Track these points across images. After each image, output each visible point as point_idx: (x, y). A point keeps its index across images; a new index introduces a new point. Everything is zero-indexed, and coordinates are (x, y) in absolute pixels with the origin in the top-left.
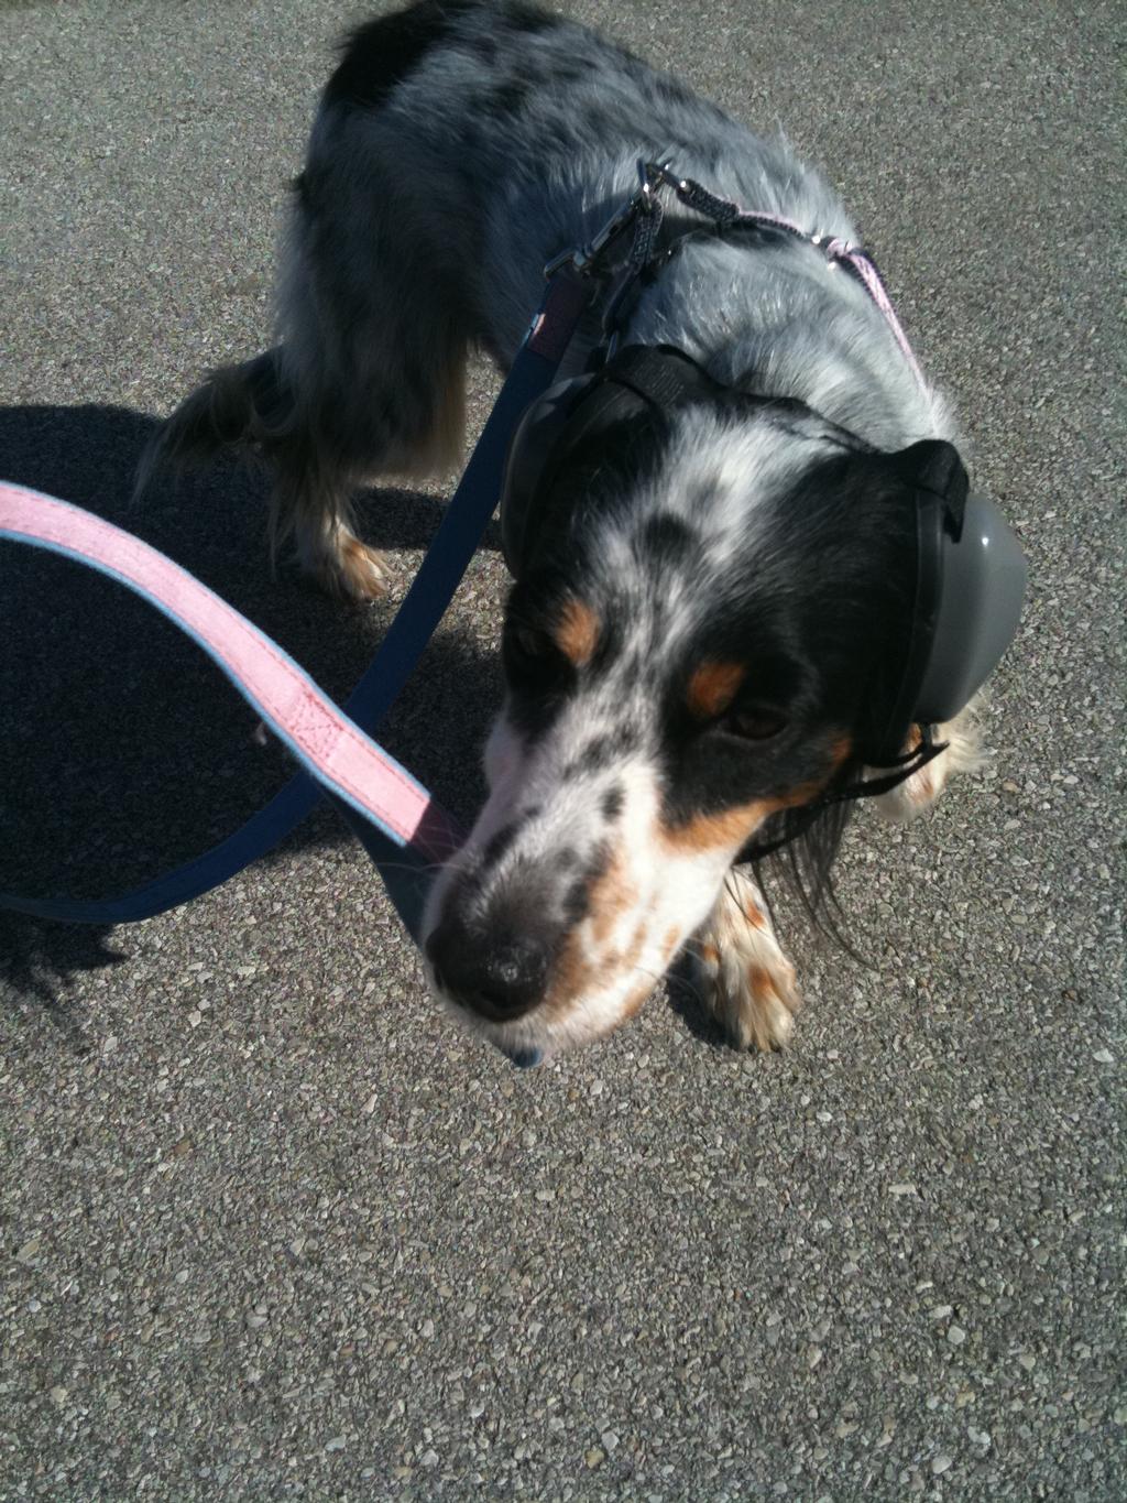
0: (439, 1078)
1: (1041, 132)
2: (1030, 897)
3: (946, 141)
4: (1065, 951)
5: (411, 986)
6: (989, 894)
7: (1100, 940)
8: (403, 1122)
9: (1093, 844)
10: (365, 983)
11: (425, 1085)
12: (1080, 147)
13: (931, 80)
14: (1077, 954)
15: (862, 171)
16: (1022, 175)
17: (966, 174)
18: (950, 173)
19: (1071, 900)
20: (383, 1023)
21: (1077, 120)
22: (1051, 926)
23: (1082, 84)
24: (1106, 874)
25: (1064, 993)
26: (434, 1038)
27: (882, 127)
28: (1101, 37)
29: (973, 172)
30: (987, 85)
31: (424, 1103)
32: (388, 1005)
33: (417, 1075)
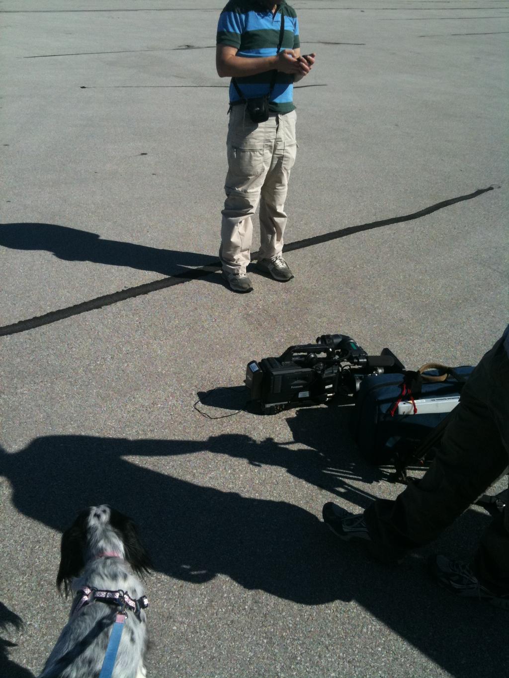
0: (39, 654)
1: (172, 418)
2: (162, 599)
3: (149, 421)
4: (168, 609)
5: (31, 636)
6: (154, 600)
7: (175, 606)
8: (32, 663)
9: (175, 587)
10: (20, 636)
11: (36, 655)
12: (181, 422)
13: (147, 404)
14: (170, 609)
15: (129, 431)
16: (167, 430)
17: (154, 431)
18: (150, 430)
19: (170, 599)
20: (25, 645)
21: (180, 415)
22: (166, 604)
23: (182, 405)
24: (177, 593)
25: (168, 617)
26: (37, 646)
27: (134, 418)
28: (187, 392)
29: (155, 430)
30: (159, 405)
31: (36, 659)
32: (26, 641)
33: (34, 654)
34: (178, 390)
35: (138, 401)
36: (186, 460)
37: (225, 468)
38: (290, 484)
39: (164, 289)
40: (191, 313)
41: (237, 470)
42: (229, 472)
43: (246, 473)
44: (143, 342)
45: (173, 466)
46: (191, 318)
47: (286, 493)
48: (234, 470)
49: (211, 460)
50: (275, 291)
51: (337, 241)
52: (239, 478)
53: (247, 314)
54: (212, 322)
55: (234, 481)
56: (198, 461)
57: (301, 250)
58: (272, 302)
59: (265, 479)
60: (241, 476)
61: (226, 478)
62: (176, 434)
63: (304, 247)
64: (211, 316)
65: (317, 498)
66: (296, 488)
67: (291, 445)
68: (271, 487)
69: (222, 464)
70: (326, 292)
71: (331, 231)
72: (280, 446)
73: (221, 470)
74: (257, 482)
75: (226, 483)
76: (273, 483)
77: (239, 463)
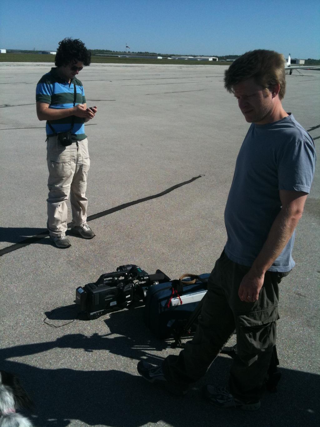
1: (30, 331)
3: (16, 335)
12: (36, 333)
13: (12, 324)
15: (3, 343)
16: (28, 339)
17: (19, 340)
18: (17, 341)
21: (36, 328)
23: (36, 322)
27: (5, 334)
28: (38, 313)
29: (21, 340)
30: (21, 324)
34: (31, 312)
35: (6, 324)
36: (43, 356)
37: (70, 356)
38: (113, 359)
39: (13, 252)
40: (33, 264)
41: (78, 356)
42: (73, 358)
43: (84, 357)
44: (4, 286)
45: (36, 360)
46: (33, 267)
47: (111, 365)
48: (76, 356)
49: (60, 352)
50: (85, 245)
51: (118, 212)
52: (80, 361)
53: (70, 261)
54: (48, 268)
55: (77, 363)
56: (52, 355)
57: (97, 219)
58: (85, 252)
59: (97, 358)
60: (81, 359)
61: (71, 362)
62: (34, 340)
63: (99, 217)
64: (46, 264)
65: (130, 365)
66: (117, 361)
67: (110, 336)
68: (101, 363)
69: (67, 354)
70: (117, 242)
71: (114, 207)
72: (102, 337)
73: (67, 358)
74: (92, 361)
75: (72, 365)
76: (102, 361)
77: (78, 352)
